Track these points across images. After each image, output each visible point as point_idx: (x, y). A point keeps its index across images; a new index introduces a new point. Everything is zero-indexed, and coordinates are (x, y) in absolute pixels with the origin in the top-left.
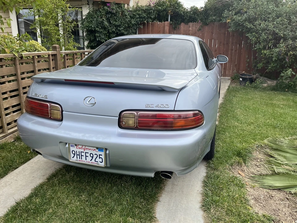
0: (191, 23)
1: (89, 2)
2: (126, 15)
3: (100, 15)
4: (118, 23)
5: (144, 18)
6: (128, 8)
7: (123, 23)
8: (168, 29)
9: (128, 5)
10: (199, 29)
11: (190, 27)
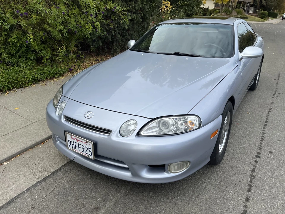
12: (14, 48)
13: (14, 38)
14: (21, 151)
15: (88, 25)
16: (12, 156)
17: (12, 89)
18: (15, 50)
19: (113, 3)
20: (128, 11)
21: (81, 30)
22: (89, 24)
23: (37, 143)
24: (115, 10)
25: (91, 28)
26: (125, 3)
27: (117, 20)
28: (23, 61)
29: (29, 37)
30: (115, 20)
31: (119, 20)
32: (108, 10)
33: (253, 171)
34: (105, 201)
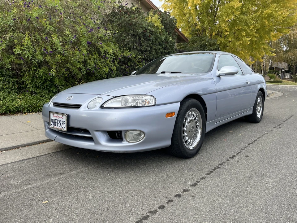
12: (40, 81)
13: (41, 71)
14: (20, 145)
15: (105, 67)
16: (11, 147)
17: (31, 112)
18: (40, 82)
19: (129, 52)
20: (144, 59)
21: (99, 72)
22: (107, 66)
23: (35, 142)
24: (130, 57)
25: (107, 70)
26: (140, 53)
27: (133, 66)
28: (47, 92)
29: (53, 71)
30: (131, 66)
31: (134, 66)
32: (124, 57)
33: (221, 164)
34: (72, 170)
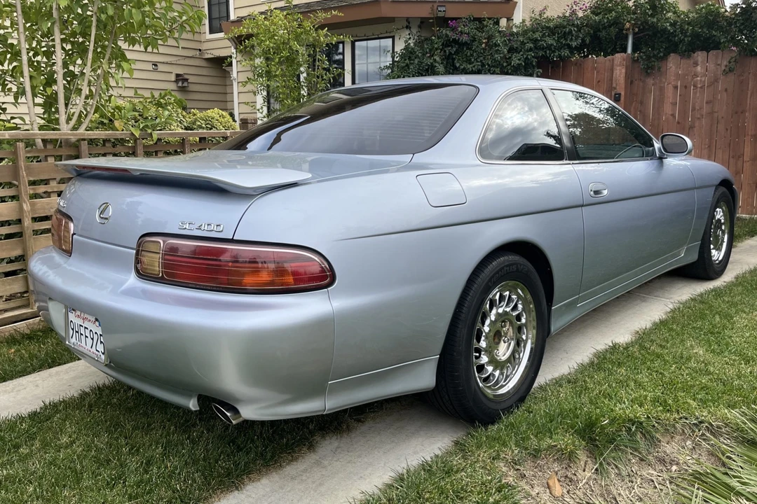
0: (700, 53)
1: (409, 23)
2: (496, 45)
3: (430, 50)
4: (474, 66)
5: (550, 49)
6: (509, 27)
7: (489, 65)
8: (623, 75)
9: (509, 19)
10: (727, 70)
11: (696, 64)
